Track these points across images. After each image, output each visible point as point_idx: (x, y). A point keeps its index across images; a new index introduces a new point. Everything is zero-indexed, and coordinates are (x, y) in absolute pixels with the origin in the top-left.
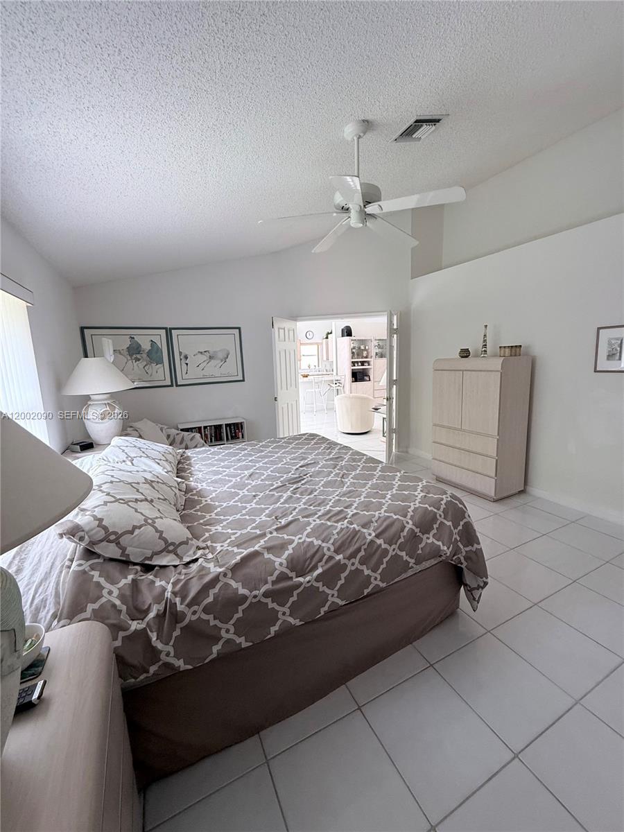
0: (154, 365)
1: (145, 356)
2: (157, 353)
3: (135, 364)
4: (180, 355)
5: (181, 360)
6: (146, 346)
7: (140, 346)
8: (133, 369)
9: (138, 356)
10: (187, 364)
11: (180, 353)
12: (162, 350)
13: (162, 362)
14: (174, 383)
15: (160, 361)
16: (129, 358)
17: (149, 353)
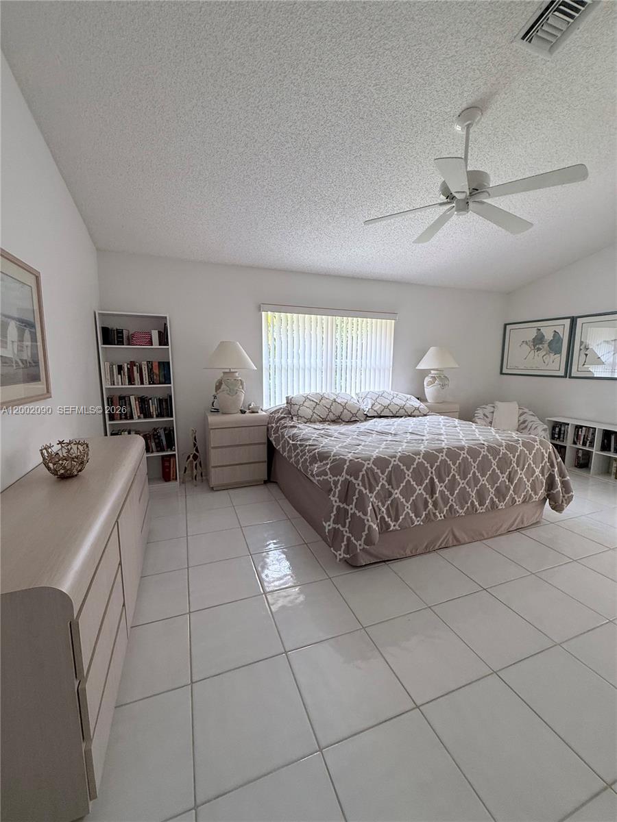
0: (552, 355)
1: (546, 345)
2: (557, 343)
3: (536, 353)
4: (581, 345)
5: (581, 350)
6: (549, 336)
7: (544, 336)
8: (534, 358)
9: (540, 346)
10: (586, 355)
11: (582, 343)
12: (562, 340)
13: (560, 352)
14: (567, 374)
15: (559, 352)
16: (533, 348)
17: (550, 344)
